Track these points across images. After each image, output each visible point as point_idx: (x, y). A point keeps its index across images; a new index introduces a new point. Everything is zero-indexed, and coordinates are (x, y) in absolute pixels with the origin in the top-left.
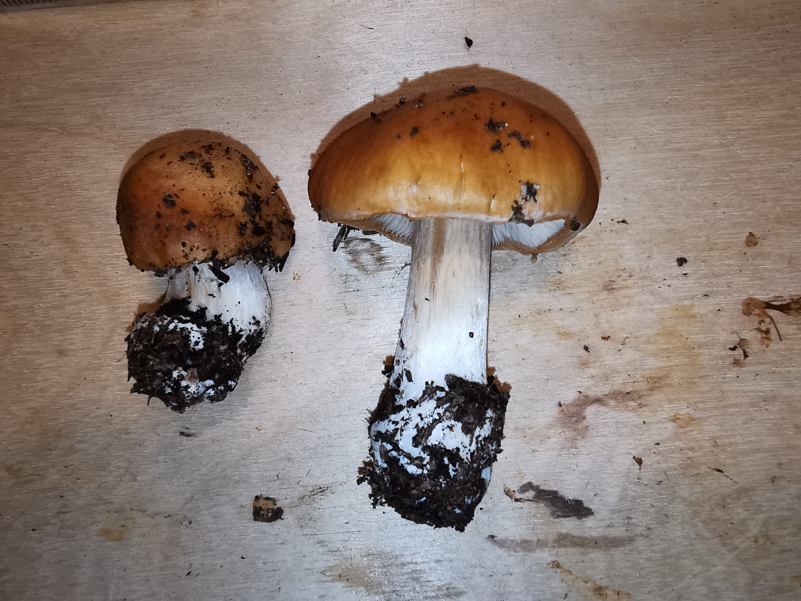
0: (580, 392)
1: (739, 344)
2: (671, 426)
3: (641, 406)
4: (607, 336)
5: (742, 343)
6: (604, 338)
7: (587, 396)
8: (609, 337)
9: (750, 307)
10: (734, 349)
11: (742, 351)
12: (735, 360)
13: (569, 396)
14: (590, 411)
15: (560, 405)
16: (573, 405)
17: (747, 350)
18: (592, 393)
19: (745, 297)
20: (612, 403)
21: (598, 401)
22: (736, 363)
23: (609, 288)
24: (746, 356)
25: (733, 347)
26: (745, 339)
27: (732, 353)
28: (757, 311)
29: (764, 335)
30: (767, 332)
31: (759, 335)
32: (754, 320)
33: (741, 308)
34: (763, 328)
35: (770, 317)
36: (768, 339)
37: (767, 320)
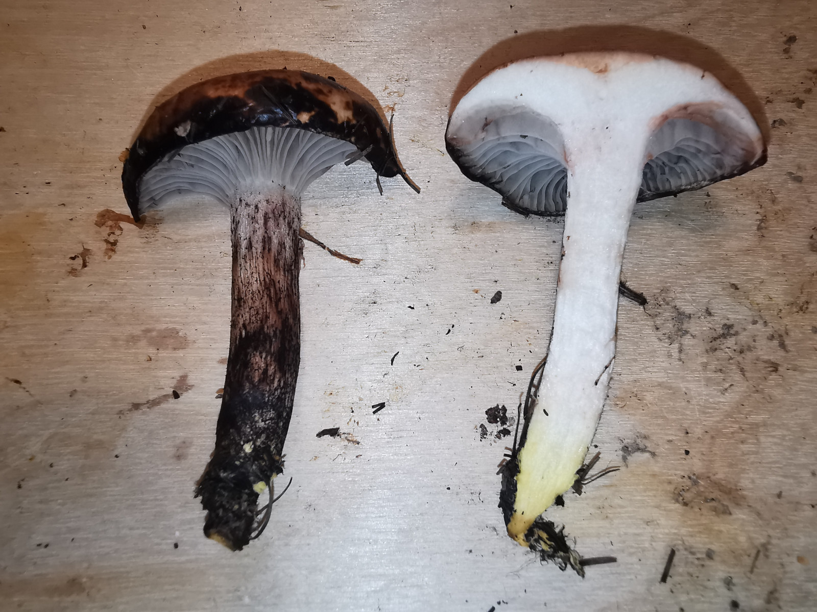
1: (82, 254)
5: (86, 253)
9: (104, 218)
10: (73, 258)
11: (82, 261)
12: (73, 269)
17: (87, 260)
19: (102, 209)
22: (73, 272)
24: (85, 265)
25: (73, 256)
26: (89, 250)
27: (71, 262)
28: (110, 223)
29: (109, 246)
30: (114, 244)
31: (104, 246)
32: (105, 231)
33: (95, 218)
34: (112, 239)
35: (121, 229)
36: (113, 250)
37: (118, 232)
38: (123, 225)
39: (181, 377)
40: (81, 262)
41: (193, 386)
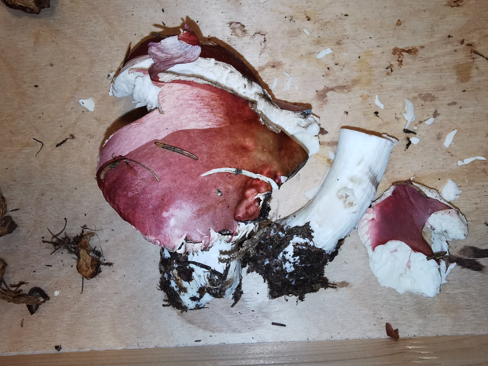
0: (325, 86)
1: (390, 66)
2: (360, 99)
3: (349, 91)
5: (391, 66)
6: (336, 64)
7: (328, 88)
8: (338, 64)
9: (396, 51)
10: (387, 68)
12: (388, 73)
13: (321, 88)
14: (329, 94)
15: (317, 91)
16: (322, 91)
17: (392, 69)
18: (330, 87)
19: (394, 47)
20: (338, 90)
21: (332, 89)
23: (339, 43)
24: (392, 71)
26: (392, 64)
27: (387, 70)
28: (398, 53)
29: (400, 63)
30: (401, 61)
31: (398, 63)
32: (397, 56)
33: (392, 51)
34: (400, 59)
35: (403, 55)
38: (403, 53)
39: (435, 111)
40: (390, 69)
41: (440, 114)
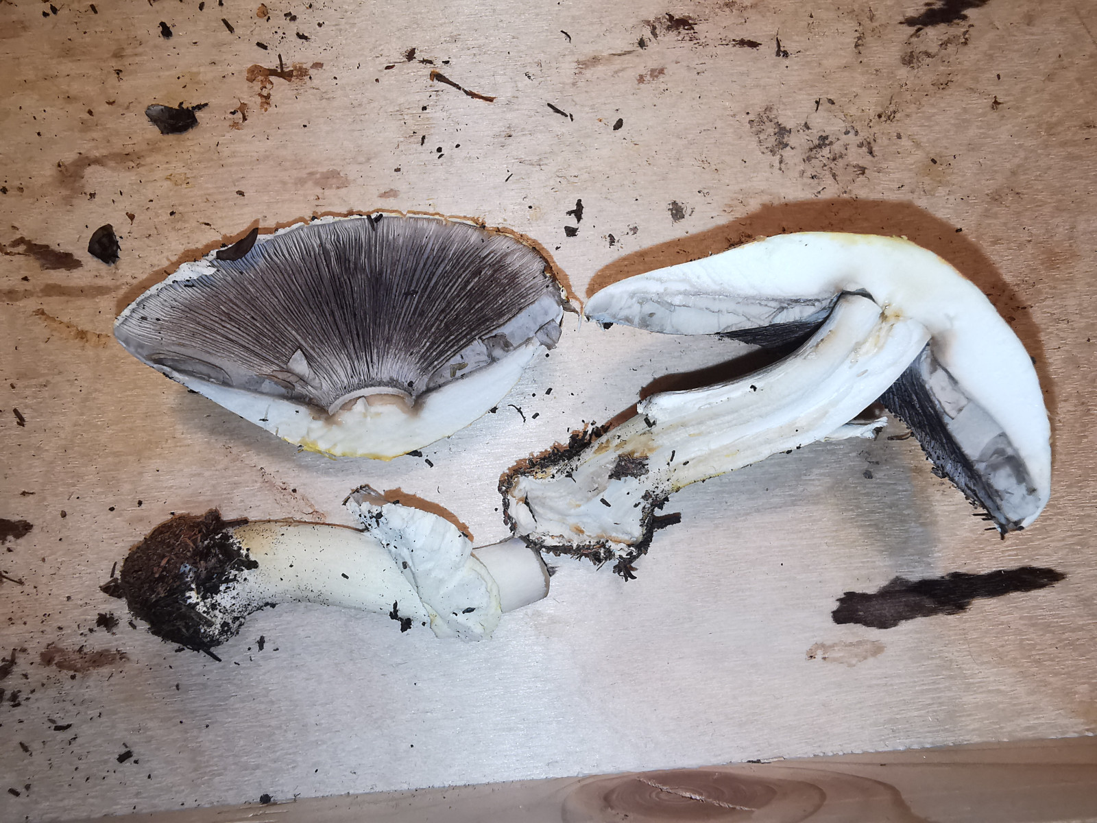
0: (80, 153)
1: (240, 108)
3: (138, 166)
4: (111, 101)
5: (243, 108)
6: (109, 103)
7: (86, 157)
8: (114, 102)
9: (254, 73)
10: (233, 113)
12: (235, 123)
13: (69, 157)
14: (89, 172)
15: (59, 165)
16: (72, 165)
17: (246, 114)
18: (92, 155)
19: (250, 64)
20: (112, 164)
21: (97, 161)
22: (235, 125)
23: (118, 55)
24: (245, 119)
25: (233, 111)
26: (246, 104)
27: (232, 116)
28: (260, 78)
29: (264, 100)
30: (268, 97)
31: (259, 100)
32: (257, 86)
33: (245, 74)
34: (265, 93)
35: (272, 83)
36: (268, 104)
37: (269, 86)
38: (272, 78)
40: (241, 116)
